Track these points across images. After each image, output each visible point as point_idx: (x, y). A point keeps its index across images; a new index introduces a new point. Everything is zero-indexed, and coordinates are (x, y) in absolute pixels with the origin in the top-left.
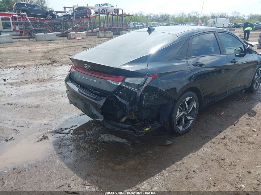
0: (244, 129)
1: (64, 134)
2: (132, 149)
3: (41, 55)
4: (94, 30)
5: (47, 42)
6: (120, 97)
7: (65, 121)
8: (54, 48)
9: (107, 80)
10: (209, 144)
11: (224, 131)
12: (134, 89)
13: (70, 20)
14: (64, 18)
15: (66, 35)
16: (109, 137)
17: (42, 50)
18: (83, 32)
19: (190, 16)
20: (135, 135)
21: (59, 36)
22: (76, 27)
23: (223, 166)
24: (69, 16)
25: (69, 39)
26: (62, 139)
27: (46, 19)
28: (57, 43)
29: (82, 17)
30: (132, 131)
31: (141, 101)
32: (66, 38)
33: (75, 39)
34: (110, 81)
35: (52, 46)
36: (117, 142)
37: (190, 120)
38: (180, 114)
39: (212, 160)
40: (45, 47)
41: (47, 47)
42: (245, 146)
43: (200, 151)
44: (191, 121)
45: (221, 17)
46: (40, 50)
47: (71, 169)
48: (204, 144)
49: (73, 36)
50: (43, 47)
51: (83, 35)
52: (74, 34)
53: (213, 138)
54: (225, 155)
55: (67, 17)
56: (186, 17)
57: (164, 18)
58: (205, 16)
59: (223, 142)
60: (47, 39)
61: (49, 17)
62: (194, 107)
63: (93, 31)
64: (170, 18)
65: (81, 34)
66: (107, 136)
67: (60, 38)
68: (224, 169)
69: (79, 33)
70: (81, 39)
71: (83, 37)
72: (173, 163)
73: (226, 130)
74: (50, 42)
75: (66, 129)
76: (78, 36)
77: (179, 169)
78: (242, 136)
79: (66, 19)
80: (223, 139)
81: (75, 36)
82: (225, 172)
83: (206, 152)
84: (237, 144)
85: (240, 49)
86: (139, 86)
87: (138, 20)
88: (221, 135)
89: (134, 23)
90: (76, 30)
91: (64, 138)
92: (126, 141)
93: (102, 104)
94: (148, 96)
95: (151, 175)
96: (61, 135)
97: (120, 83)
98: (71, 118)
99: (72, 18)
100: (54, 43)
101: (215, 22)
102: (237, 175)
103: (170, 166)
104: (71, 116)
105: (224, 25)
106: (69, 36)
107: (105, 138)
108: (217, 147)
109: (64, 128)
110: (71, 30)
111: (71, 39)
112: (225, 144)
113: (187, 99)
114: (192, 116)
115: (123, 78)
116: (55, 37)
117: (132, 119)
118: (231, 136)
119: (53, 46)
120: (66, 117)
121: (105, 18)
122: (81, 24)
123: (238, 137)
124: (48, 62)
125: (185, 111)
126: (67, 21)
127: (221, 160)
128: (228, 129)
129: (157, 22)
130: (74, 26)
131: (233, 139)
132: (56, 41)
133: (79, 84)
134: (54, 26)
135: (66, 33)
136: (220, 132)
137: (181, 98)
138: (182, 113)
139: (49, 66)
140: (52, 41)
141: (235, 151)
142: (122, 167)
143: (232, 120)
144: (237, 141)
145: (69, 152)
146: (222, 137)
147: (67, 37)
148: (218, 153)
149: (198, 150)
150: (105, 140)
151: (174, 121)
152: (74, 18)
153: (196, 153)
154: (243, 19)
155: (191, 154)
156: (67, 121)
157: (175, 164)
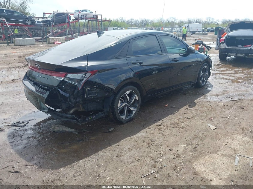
0: (180, 117)
1: (20, 126)
2: (78, 137)
3: (16, 58)
4: (74, 34)
5: (26, 46)
6: (62, 90)
7: (24, 116)
8: (31, 52)
9: (53, 76)
10: (147, 129)
11: (163, 120)
12: (76, 83)
13: (50, 25)
14: (44, 23)
15: (45, 40)
16: (59, 128)
17: (19, 54)
18: (62, 37)
19: (168, 22)
20: (78, 123)
21: (39, 41)
22: (56, 32)
23: (151, 146)
24: (48, 22)
25: (48, 44)
26: (17, 131)
27: (26, 25)
28: (35, 48)
29: (62, 23)
30: (75, 120)
31: (83, 94)
32: (46, 43)
33: (54, 43)
34: (55, 77)
35: (29, 51)
36: (66, 132)
37: (132, 111)
38: (121, 105)
39: (144, 142)
40: (23, 51)
41: (25, 51)
42: (175, 130)
43: (136, 135)
44: (134, 112)
45: (197, 22)
46: (16, 54)
47: (19, 154)
48: (142, 130)
49: (52, 41)
50: (20, 51)
51: (62, 40)
52: (53, 39)
53: (151, 125)
54: (156, 138)
55: (47, 23)
56: (164, 22)
57: (144, 23)
58: (182, 22)
59: (159, 128)
60: (26, 43)
61: (29, 22)
62: (135, 99)
63: (72, 36)
64: (149, 23)
65: (60, 38)
66: (57, 126)
67: (39, 43)
68: (151, 148)
69: (58, 37)
70: (60, 44)
71: (62, 41)
72: (110, 146)
73: (165, 119)
74: (29, 46)
75: (23, 122)
76: (57, 41)
77: (113, 149)
78: (177, 123)
79: (46, 24)
80: (160, 125)
81: (54, 41)
82: (151, 150)
83: (141, 136)
84: (170, 129)
85: (184, 49)
86: (79, 81)
87: (119, 25)
88: (159, 123)
89: (114, 28)
90: (55, 35)
91: (19, 130)
92: (74, 131)
93: (46, 97)
94: (89, 90)
95: (88, 155)
96: (17, 128)
97: (63, 78)
98: (31, 113)
99: (52, 24)
100: (32, 48)
101: (189, 27)
102: (160, 152)
103: (107, 148)
104: (31, 111)
105: (197, 29)
106: (48, 41)
107: (55, 128)
108: (152, 132)
109: (21, 121)
110: (51, 35)
111: (50, 43)
112: (160, 130)
113: (128, 92)
114: (135, 107)
115: (65, 74)
116: (34, 42)
117: (80, 111)
118: (167, 123)
119: (31, 50)
120: (26, 113)
121: (85, 23)
122: (61, 29)
123: (173, 124)
124: (22, 65)
125: (127, 102)
126: (47, 26)
127: (151, 142)
128: (167, 118)
129: (137, 27)
130: (54, 32)
131: (168, 125)
132: (35, 46)
133: (32, 81)
134: (34, 31)
135: (46, 38)
136: (159, 120)
137: (122, 91)
138: (124, 104)
139: (21, 69)
140: (31, 46)
141: (166, 134)
142: (65, 150)
143: (173, 110)
144: (170, 127)
145: (20, 141)
146: (160, 124)
147: (46, 41)
148: (151, 137)
149: (135, 135)
150: (56, 130)
151: (116, 111)
152: (54, 24)
153: (132, 137)
154: (217, 24)
155: (128, 138)
156: (26, 116)
157: (111, 146)
